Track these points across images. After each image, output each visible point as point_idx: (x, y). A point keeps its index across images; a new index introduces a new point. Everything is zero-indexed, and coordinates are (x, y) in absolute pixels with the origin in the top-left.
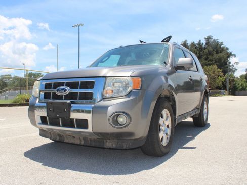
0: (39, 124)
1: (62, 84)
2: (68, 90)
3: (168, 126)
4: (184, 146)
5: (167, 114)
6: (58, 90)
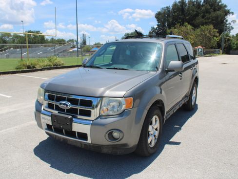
0: (46, 129)
1: (64, 99)
2: (70, 105)
3: (156, 129)
4: (170, 141)
5: (156, 119)
6: (60, 104)
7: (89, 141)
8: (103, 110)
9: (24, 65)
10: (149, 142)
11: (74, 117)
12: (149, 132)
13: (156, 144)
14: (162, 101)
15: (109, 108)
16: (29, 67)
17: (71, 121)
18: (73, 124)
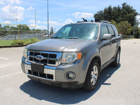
0: (28, 73)
1: (39, 54)
3: (96, 75)
4: (105, 83)
5: (96, 68)
6: (37, 57)
7: (54, 80)
8: (63, 60)
9: (16, 43)
10: (92, 82)
11: (45, 65)
12: (91, 75)
13: (96, 84)
14: (99, 57)
15: (67, 58)
16: (19, 44)
17: (43, 67)
18: (44, 69)
